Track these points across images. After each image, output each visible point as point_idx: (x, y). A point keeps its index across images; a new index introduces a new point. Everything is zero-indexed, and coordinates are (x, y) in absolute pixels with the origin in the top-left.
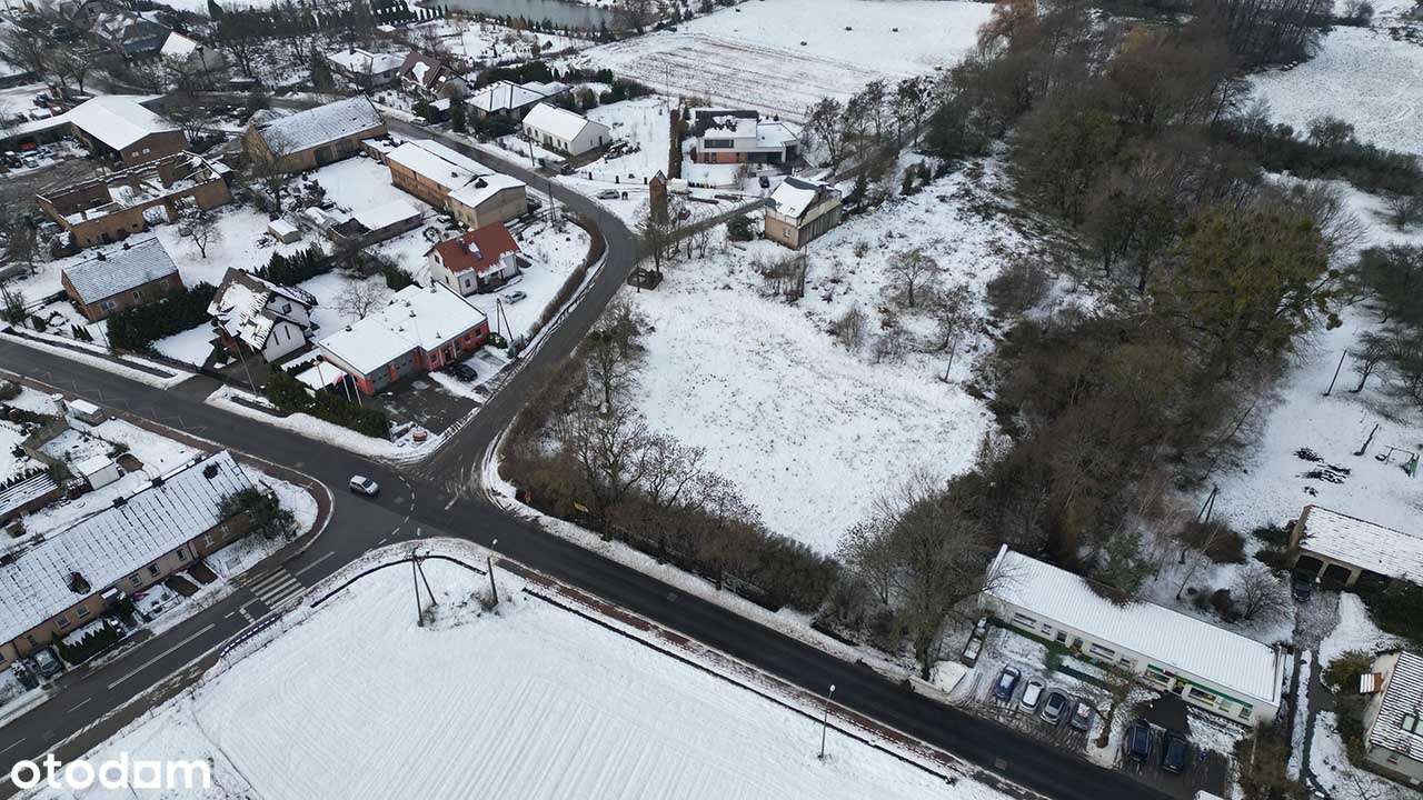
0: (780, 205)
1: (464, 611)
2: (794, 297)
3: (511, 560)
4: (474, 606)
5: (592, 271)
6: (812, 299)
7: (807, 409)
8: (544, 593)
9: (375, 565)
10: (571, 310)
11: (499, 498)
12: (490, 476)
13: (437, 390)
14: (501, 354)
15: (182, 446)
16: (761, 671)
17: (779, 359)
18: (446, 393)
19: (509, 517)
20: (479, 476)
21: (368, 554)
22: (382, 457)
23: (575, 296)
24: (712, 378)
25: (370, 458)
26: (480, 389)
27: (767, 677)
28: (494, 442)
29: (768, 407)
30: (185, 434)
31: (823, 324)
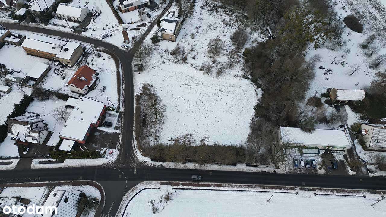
0: (166, 30)
1: (162, 203)
2: (184, 60)
3: (164, 181)
4: (163, 200)
5: (120, 70)
6: (190, 60)
7: (209, 99)
8: (178, 187)
9: (128, 201)
10: (124, 88)
11: (147, 163)
12: (140, 157)
13: (104, 133)
14: (114, 112)
15: (38, 188)
16: (243, 185)
17: (193, 85)
18: (107, 133)
19: (154, 168)
20: (137, 158)
21: (124, 198)
22: (104, 164)
23: (121, 82)
24: (179, 98)
25: (101, 166)
26: (116, 128)
27: (245, 186)
28: (133, 145)
29: (199, 102)
30: (35, 183)
31: (197, 68)
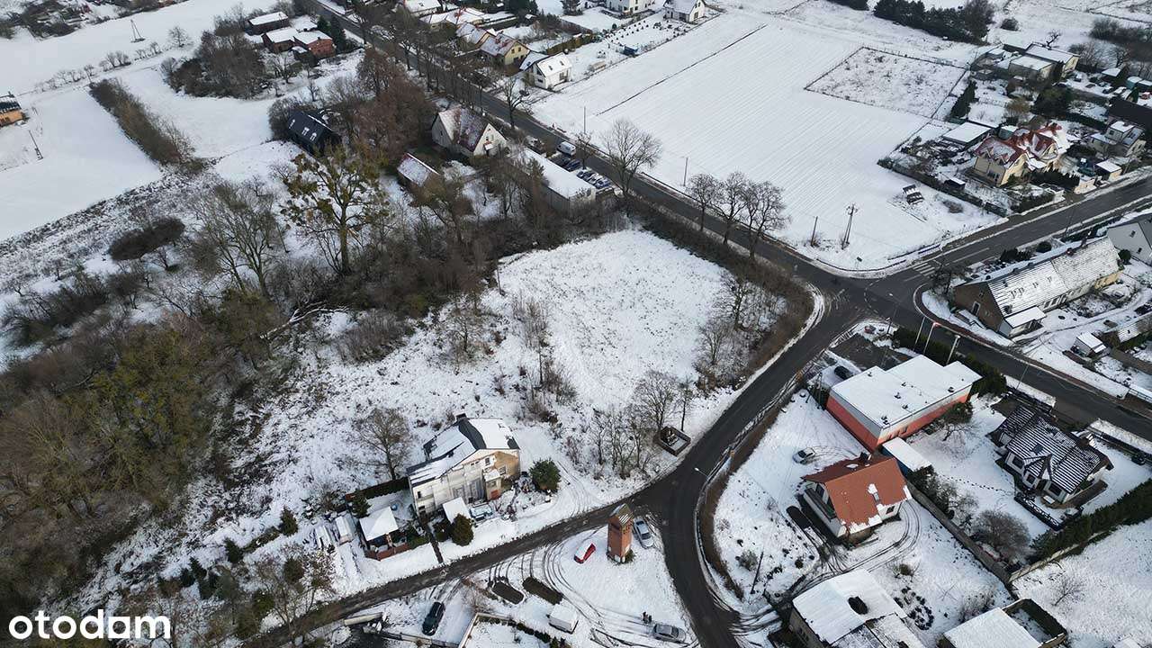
3: (805, 261)
11: (814, 289)
12: (820, 302)
15: (1043, 362)
21: (884, 276)
24: (654, 332)
26: (831, 362)
28: (818, 321)
